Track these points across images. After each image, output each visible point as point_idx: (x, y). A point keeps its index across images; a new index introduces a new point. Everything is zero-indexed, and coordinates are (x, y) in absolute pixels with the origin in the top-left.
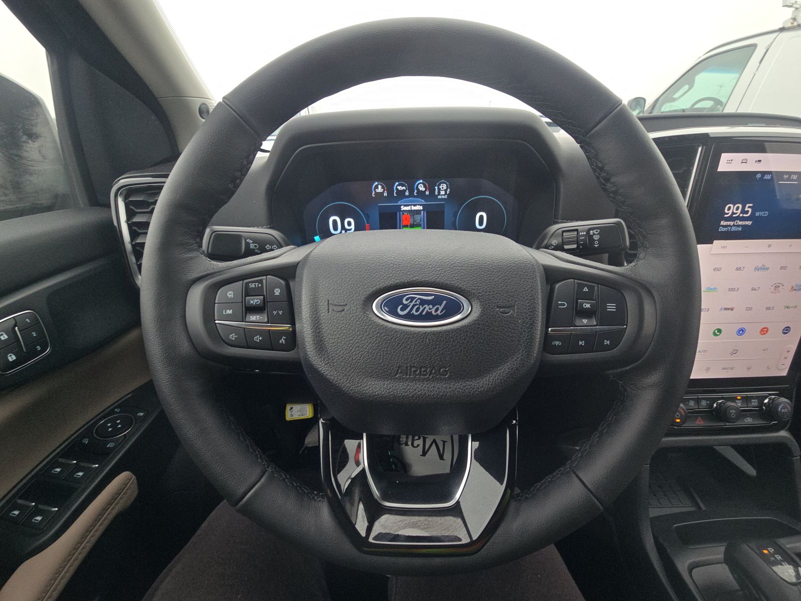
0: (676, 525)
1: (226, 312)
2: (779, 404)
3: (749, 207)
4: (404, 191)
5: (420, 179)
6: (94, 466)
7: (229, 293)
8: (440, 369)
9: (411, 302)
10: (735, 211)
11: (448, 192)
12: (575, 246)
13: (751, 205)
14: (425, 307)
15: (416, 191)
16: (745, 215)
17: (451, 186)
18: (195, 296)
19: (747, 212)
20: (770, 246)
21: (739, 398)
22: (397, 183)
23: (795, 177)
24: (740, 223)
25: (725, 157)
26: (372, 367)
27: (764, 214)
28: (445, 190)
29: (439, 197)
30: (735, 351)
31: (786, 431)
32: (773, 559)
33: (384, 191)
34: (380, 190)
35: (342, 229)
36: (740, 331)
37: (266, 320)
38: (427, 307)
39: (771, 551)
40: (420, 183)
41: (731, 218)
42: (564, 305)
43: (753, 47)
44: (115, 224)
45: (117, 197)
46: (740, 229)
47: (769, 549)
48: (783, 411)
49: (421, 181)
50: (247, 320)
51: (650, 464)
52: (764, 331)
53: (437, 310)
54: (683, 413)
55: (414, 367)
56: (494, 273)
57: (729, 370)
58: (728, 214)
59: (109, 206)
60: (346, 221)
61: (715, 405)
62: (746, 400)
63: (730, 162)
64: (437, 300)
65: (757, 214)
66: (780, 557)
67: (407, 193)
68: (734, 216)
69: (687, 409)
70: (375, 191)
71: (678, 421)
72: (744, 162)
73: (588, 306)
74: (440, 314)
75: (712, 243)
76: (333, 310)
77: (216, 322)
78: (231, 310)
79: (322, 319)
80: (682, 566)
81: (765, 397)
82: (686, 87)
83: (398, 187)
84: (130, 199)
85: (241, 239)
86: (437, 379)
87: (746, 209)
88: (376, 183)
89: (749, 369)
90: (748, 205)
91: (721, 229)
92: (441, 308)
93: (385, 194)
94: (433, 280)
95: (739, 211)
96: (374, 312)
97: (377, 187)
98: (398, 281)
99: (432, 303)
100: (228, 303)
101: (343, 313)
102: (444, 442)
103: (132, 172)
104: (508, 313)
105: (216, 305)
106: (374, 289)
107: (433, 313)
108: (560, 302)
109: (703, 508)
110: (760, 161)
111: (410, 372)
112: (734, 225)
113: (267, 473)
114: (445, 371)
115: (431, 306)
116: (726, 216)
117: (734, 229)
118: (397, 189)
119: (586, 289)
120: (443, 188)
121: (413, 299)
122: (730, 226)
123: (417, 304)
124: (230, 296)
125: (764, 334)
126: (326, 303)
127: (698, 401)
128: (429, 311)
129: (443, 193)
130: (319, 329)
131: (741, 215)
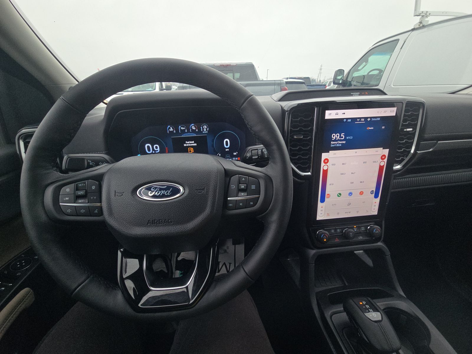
0: (329, 294)
1: (65, 199)
2: (374, 229)
3: (343, 135)
4: (184, 130)
5: (192, 124)
6: (10, 285)
7: (67, 189)
8: (169, 220)
9: (155, 190)
10: (337, 137)
11: (208, 130)
12: (257, 157)
13: (344, 134)
14: (162, 192)
15: (191, 130)
16: (341, 139)
17: (209, 126)
18: (49, 192)
19: (342, 137)
20: (356, 152)
21: (355, 227)
22: (180, 126)
23: (363, 120)
24: (340, 142)
25: (327, 112)
26: (136, 221)
27: (351, 138)
28: (206, 129)
29: (203, 132)
30: (349, 204)
31: (381, 242)
32: (364, 307)
33: (174, 130)
34: (171, 129)
35: (153, 151)
36: (350, 194)
37: (87, 202)
38: (163, 192)
39: (364, 303)
40: (193, 126)
41: (335, 140)
42: (234, 187)
43: (397, 41)
44: (18, 152)
45: (19, 140)
46: (341, 145)
47: (363, 302)
48: (376, 232)
49: (193, 125)
50: (77, 202)
51: (315, 264)
52: (361, 193)
53: (167, 193)
54: (327, 236)
55: (156, 220)
56: (196, 174)
57: (348, 213)
58: (333, 138)
59: (15, 143)
60: (155, 146)
61: (344, 231)
62: (358, 228)
63: (330, 114)
64: (168, 188)
65: (347, 138)
66: (368, 306)
67: (186, 131)
68: (337, 139)
69: (330, 234)
70: (169, 130)
71: (325, 240)
72: (337, 114)
73: (243, 187)
74: (169, 194)
75: (329, 152)
76: (117, 195)
77: (60, 204)
78: (68, 198)
79: (112, 199)
80: (328, 314)
81: (368, 226)
82: (364, 63)
83: (181, 128)
84: (26, 141)
85: (85, 160)
86: (168, 225)
87: (342, 136)
88: (169, 126)
89: (358, 212)
90: (342, 134)
91: (332, 146)
92: (169, 192)
93: (175, 132)
94: (166, 179)
95: (339, 137)
96: (137, 195)
97: (169, 128)
98: (149, 180)
99: (165, 189)
100: (67, 195)
101: (122, 196)
102: (230, 264)
103: (28, 126)
104: (201, 192)
105: (60, 196)
106: (137, 184)
107: (166, 194)
108: (232, 186)
109: (347, 284)
110: (344, 113)
111: (154, 223)
112: (337, 143)
113: (90, 278)
114: (171, 221)
115: (164, 191)
116: (333, 139)
117: (338, 145)
118: (180, 129)
119: (243, 179)
120: (205, 128)
121: (156, 188)
122: (335, 144)
123: (158, 191)
124: (67, 191)
125: (361, 195)
126: (114, 192)
127: (336, 230)
128: (164, 193)
129: (205, 130)
130: (111, 204)
131: (340, 139)
